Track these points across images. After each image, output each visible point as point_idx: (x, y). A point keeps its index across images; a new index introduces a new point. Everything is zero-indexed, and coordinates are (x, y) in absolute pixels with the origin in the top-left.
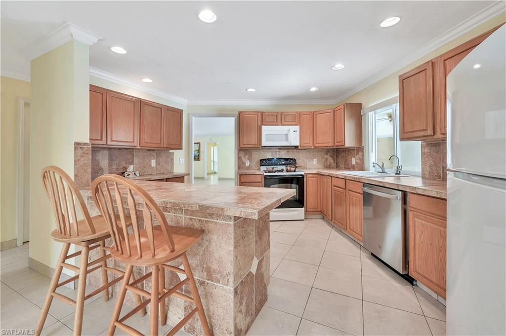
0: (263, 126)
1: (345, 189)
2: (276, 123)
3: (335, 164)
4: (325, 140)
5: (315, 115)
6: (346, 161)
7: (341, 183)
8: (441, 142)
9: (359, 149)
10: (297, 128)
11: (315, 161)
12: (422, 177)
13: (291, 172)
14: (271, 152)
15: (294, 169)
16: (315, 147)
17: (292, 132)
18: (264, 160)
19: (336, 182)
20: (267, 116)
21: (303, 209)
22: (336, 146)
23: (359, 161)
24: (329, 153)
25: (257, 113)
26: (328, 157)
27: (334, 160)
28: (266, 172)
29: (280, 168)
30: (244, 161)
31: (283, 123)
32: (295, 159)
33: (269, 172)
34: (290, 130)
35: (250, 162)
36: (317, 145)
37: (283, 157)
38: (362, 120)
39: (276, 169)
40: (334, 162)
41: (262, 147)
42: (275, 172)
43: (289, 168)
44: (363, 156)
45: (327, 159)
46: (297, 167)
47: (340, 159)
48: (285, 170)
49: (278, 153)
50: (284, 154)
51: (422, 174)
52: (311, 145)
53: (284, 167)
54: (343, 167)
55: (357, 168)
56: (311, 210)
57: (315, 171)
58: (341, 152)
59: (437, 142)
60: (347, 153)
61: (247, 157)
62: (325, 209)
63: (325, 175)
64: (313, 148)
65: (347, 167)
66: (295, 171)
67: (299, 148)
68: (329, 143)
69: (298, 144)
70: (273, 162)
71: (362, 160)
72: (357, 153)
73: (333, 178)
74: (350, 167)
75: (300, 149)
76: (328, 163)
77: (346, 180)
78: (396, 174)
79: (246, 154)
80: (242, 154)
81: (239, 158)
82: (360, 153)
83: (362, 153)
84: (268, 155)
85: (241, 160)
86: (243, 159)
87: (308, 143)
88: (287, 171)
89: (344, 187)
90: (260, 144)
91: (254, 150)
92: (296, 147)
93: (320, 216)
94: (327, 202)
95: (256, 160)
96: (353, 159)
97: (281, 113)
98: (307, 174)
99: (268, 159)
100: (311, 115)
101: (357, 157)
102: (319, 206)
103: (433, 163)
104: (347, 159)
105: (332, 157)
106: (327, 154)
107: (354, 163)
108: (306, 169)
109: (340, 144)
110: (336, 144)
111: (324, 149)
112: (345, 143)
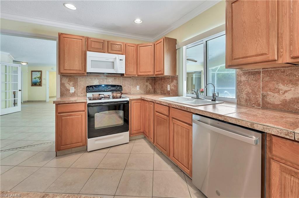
0: (88, 52)
1: (168, 116)
2: (102, 51)
3: (153, 90)
4: (147, 69)
5: (138, 47)
6: (162, 87)
7: (165, 110)
8: (261, 70)
9: (174, 78)
10: (123, 57)
11: (138, 88)
12: (237, 104)
13: (117, 98)
14: (98, 79)
15: (120, 95)
16: (139, 75)
17: (118, 61)
18: (91, 86)
19: (158, 108)
20: (93, 43)
21: (128, 133)
22: (156, 75)
23: (173, 88)
24: (148, 81)
25: (81, 38)
26: (148, 84)
27: (152, 86)
28: (90, 100)
29: (106, 94)
30: (67, 88)
31: (110, 51)
32: (121, 86)
33: (94, 99)
34: (116, 59)
35: (75, 88)
36: (140, 74)
37: (110, 84)
38: (176, 53)
39: (103, 96)
40: (152, 88)
41: (87, 73)
42: (100, 99)
43: (115, 94)
44: (177, 83)
45: (147, 86)
46: (122, 93)
47: (157, 86)
48: (111, 96)
49: (105, 80)
50: (111, 81)
51: (237, 101)
52: (135, 73)
53: (110, 93)
54: (160, 92)
55: (172, 93)
56: (134, 132)
57: (139, 97)
58: (158, 80)
59: (256, 70)
60: (163, 81)
61: (71, 83)
62: (147, 131)
63: (147, 101)
64: (136, 76)
65: (162, 92)
66: (120, 97)
67: (125, 75)
68: (150, 72)
69: (124, 72)
70: (100, 88)
71: (177, 87)
72: (172, 81)
73: (155, 104)
74: (166, 92)
75: (125, 77)
76: (148, 89)
77: (169, 107)
78: (212, 100)
79: (70, 81)
80: (65, 81)
81: (62, 85)
82: (174, 81)
83: (176, 81)
84: (96, 82)
85: (65, 87)
86: (67, 86)
87: (133, 72)
88: (114, 98)
89: (167, 114)
90: (85, 70)
91: (80, 76)
92: (122, 75)
93: (142, 136)
94: (149, 125)
95: (82, 87)
96: (169, 86)
97: (108, 42)
98: (131, 100)
99: (95, 86)
100: (135, 47)
101: (172, 84)
102: (142, 127)
103: (250, 91)
104: (163, 85)
105: (150, 84)
106: (147, 82)
107: (169, 89)
108: (130, 94)
109: (160, 73)
110: (156, 73)
111: (144, 78)
112: (164, 72)
